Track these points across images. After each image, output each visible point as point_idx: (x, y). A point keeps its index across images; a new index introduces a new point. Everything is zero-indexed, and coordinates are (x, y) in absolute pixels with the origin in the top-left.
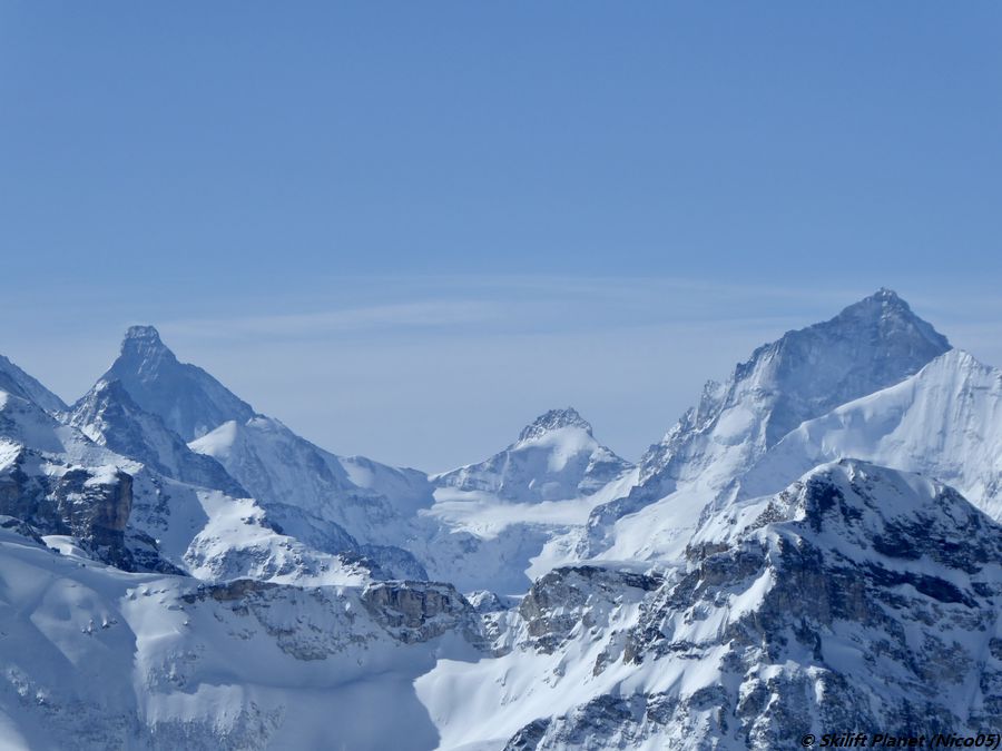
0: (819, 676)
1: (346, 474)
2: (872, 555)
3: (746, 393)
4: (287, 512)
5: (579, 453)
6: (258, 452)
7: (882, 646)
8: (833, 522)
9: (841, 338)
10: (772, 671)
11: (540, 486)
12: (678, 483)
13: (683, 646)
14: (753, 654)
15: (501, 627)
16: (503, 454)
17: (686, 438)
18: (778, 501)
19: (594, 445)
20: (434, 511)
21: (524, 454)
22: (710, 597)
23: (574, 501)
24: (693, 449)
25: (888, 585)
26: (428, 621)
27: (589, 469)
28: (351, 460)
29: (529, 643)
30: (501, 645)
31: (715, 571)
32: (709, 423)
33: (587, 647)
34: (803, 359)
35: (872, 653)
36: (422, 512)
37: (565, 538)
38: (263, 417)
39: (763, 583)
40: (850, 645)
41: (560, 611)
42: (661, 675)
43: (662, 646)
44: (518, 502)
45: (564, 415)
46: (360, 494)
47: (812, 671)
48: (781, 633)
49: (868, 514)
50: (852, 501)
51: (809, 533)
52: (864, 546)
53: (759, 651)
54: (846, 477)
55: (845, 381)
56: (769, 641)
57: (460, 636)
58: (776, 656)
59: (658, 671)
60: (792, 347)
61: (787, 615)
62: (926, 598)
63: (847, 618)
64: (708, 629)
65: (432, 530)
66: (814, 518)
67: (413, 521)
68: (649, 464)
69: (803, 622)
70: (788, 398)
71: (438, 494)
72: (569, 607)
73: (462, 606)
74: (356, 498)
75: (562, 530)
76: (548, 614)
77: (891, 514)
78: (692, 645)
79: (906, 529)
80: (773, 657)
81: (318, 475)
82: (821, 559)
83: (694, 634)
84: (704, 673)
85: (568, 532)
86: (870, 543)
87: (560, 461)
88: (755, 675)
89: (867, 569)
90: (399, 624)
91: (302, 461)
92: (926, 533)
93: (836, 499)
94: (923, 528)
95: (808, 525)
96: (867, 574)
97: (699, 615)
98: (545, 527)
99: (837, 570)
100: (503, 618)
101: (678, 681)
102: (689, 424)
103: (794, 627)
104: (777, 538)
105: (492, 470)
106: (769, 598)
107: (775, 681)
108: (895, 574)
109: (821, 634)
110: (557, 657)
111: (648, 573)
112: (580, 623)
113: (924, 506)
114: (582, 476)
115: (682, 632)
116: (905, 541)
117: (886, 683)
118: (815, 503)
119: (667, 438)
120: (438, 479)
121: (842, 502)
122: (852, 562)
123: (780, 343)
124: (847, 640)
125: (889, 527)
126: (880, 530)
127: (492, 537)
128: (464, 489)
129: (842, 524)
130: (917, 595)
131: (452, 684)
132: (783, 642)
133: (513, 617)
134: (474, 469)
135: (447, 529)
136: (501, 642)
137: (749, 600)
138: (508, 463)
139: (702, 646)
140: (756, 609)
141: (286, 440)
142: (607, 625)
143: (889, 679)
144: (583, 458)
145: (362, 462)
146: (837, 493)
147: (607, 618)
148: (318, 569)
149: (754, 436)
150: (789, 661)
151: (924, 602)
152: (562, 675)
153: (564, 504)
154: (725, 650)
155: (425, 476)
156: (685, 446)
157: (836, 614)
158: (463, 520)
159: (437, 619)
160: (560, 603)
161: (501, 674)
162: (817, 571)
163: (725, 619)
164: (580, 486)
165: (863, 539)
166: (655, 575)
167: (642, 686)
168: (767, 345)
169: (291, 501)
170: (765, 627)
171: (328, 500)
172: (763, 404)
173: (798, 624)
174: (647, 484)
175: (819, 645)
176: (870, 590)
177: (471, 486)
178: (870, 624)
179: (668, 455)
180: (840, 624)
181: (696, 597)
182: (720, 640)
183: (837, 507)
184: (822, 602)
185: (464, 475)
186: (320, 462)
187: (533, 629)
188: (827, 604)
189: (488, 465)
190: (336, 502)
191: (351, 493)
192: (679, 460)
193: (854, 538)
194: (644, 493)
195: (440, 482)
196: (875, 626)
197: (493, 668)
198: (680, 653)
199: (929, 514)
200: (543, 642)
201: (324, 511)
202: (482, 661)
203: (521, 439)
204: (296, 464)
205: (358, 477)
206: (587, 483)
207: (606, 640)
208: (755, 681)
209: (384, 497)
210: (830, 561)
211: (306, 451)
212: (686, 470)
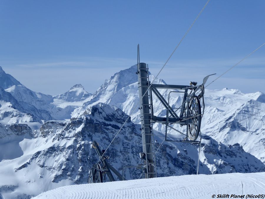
0: (91, 143)
1: (37, 96)
2: (104, 121)
3: (113, 82)
4: (24, 103)
5: (81, 92)
6: (20, 91)
7: (104, 138)
8: (96, 114)
9: (131, 72)
10: (83, 142)
11: (74, 98)
12: (100, 99)
13: (67, 138)
14: (80, 139)
15: (36, 133)
16: (67, 92)
17: (101, 90)
18: (87, 110)
19: (84, 91)
20: (53, 103)
21: (71, 93)
22: (72, 128)
23: (80, 102)
24: (103, 92)
25: (106, 126)
26: (22, 131)
27: (83, 96)
28: (38, 93)
29: (41, 136)
30: (36, 136)
31: (73, 123)
32: (106, 87)
33: (52, 136)
34: (123, 76)
35: (102, 139)
36: (51, 103)
37: (78, 108)
38: (21, 84)
39: (82, 126)
40: (98, 137)
41: (47, 130)
42: (62, 143)
43: (63, 137)
44: (69, 102)
45: (79, 85)
46: (39, 99)
47: (90, 142)
48: (85, 135)
49: (103, 113)
50: (100, 110)
51: (91, 117)
52: (102, 119)
53: (81, 139)
54: (99, 106)
55: (131, 80)
56: (82, 137)
57: (28, 134)
58: (84, 140)
59: (62, 142)
60: (122, 73)
61: (86, 132)
62: (113, 128)
63: (98, 132)
64: (71, 134)
65: (53, 107)
66: (93, 114)
67: (49, 105)
68: (95, 95)
69: (89, 133)
70: (121, 83)
71: (54, 100)
72: (49, 129)
73: (29, 129)
74: (38, 100)
75: (78, 107)
76: (45, 130)
77: (107, 113)
78: (68, 137)
79: (110, 116)
80: (83, 140)
81: (31, 96)
82: (93, 121)
83: (69, 135)
84: (70, 143)
85: (79, 107)
86: (103, 118)
87: (78, 94)
88: (79, 143)
89: (102, 123)
90: (17, 132)
91: (28, 93)
92: (114, 117)
93: (97, 110)
94: (113, 116)
95: (91, 115)
96: (102, 124)
97: (70, 132)
98: (74, 106)
99: (97, 123)
100: (37, 131)
101: (65, 144)
102: (102, 87)
103: (87, 134)
104: (85, 117)
105: (65, 95)
106: (83, 129)
107: (83, 144)
108: (108, 124)
109: (92, 135)
110: (46, 138)
111: (64, 123)
112: (51, 132)
113: (114, 111)
114: (82, 97)
115: (67, 135)
116: (110, 118)
117: (104, 145)
118: (93, 111)
119: (98, 90)
120: (54, 97)
121: (98, 111)
122: (100, 122)
123: (119, 73)
124: (97, 137)
125: (107, 115)
126: (105, 116)
127: (64, 108)
128: (59, 99)
129: (98, 115)
130: (112, 128)
131: (26, 143)
132: (85, 137)
133: (39, 131)
134: (61, 95)
135: (56, 106)
136: (36, 135)
137: (79, 129)
138: (68, 94)
139: (70, 138)
140: (80, 131)
141: (25, 89)
142: (56, 133)
143: (105, 144)
144: (82, 93)
145: (40, 94)
146: (98, 109)
147: (56, 131)
148: (22, 116)
149: (114, 90)
150: (86, 141)
151: (113, 129)
152: (47, 142)
153: (78, 102)
154: (74, 138)
155: (52, 96)
156: (101, 92)
157: (96, 132)
158: (59, 105)
159: (24, 131)
160: (47, 128)
161: (36, 142)
162: (92, 124)
163: (75, 132)
164: (81, 99)
165: (102, 118)
166: (65, 123)
167: (59, 145)
168: (117, 73)
169: (25, 101)
170: (82, 134)
171: (33, 101)
172: (116, 84)
173: (88, 133)
174: (94, 99)
175: (92, 137)
176: (103, 127)
177: (61, 98)
178: (102, 133)
179: (98, 93)
180: (96, 134)
181: (70, 128)
182: (74, 137)
183: (97, 112)
184: (93, 129)
185: (59, 96)
186: (32, 93)
187: (42, 133)
188: (94, 130)
189: (64, 94)
190: (34, 101)
191: (37, 99)
192: (100, 94)
193: (100, 117)
194: (93, 100)
195: (55, 98)
196: (103, 134)
197: (34, 140)
198: (66, 139)
199: (114, 113)
200: (44, 136)
201: (32, 103)
202: (32, 139)
203: (71, 89)
204: (27, 94)
205: (39, 96)
206: (83, 98)
207: (55, 136)
208: (80, 144)
209: (44, 100)
210: (95, 122)
211: (29, 91)
212: (101, 96)
